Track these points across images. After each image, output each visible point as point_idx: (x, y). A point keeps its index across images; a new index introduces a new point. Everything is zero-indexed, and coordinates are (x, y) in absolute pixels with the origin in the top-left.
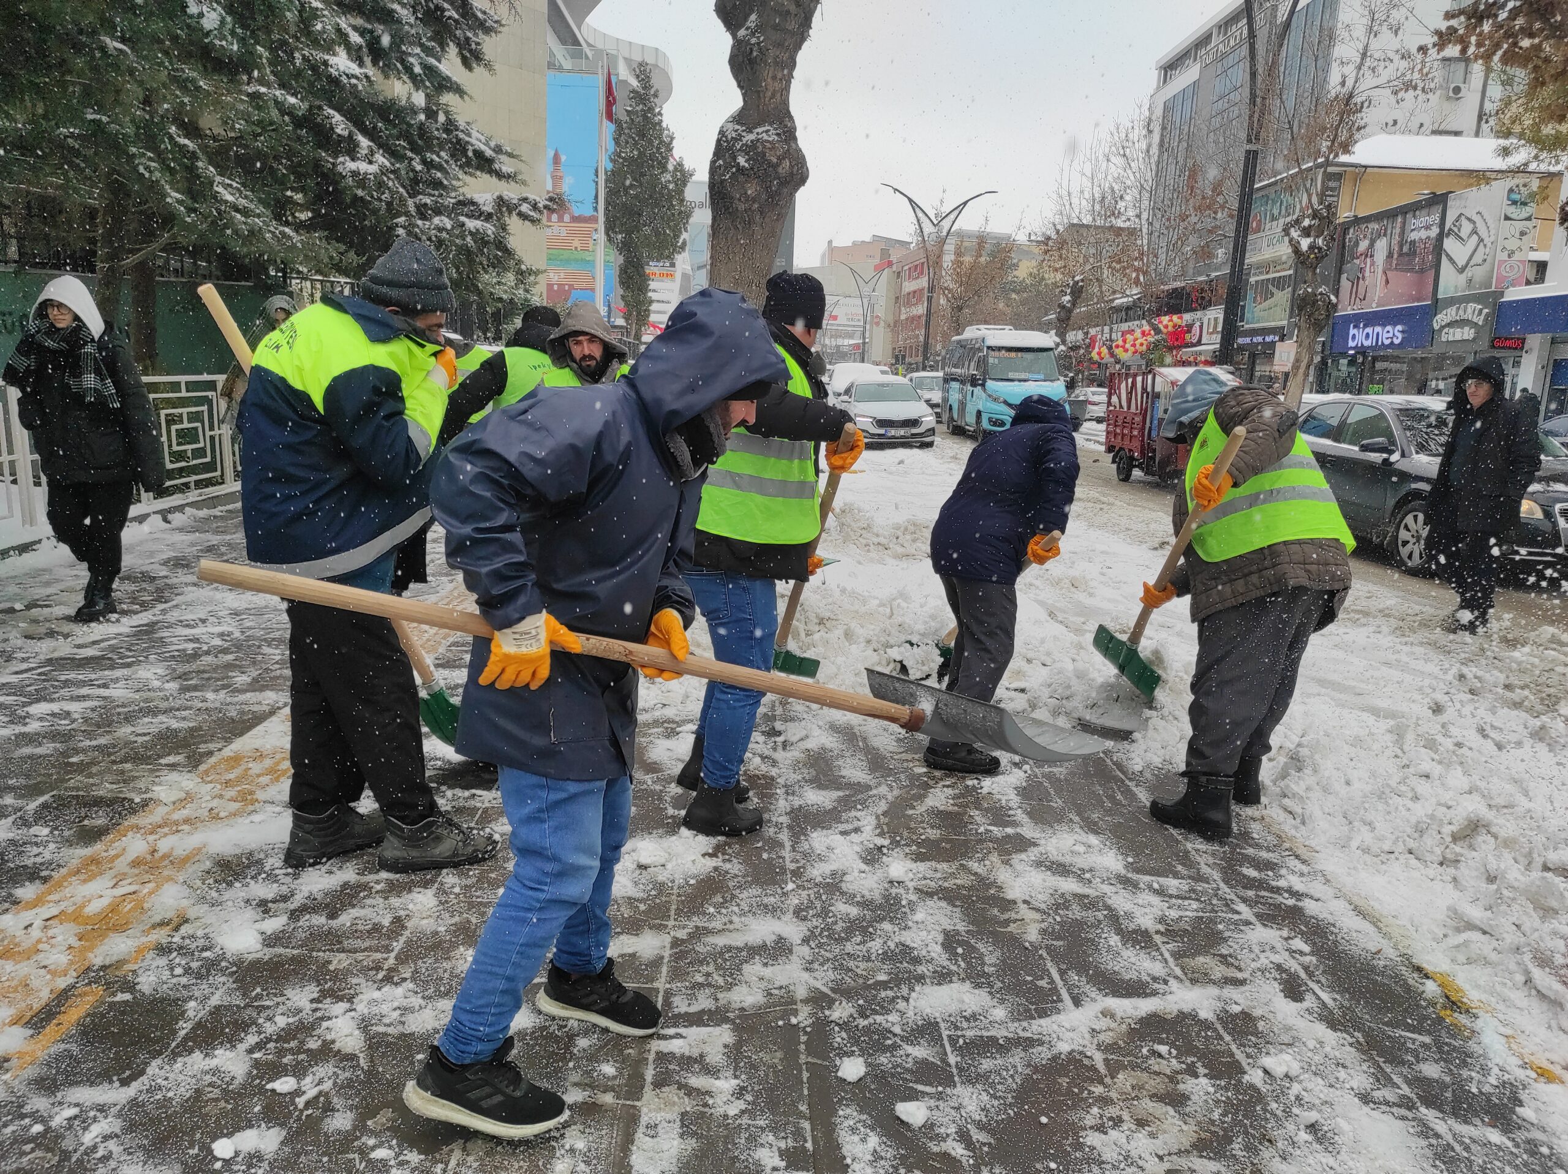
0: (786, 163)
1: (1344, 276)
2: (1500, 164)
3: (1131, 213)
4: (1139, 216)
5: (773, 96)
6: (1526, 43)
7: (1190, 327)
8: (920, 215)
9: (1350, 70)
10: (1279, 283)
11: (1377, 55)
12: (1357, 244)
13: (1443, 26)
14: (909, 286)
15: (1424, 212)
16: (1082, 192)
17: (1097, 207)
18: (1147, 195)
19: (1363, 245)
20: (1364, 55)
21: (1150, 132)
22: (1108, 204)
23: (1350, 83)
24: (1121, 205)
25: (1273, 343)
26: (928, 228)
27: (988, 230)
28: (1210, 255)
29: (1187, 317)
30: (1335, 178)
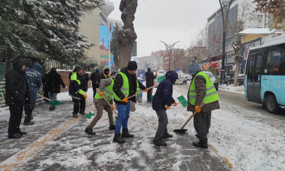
0: (132, 35)
1: (244, 53)
2: (270, 32)
3: (204, 44)
4: (206, 44)
5: (129, 23)
6: (272, 10)
7: (217, 63)
8: (167, 46)
9: (241, 17)
10: (233, 55)
11: (245, 14)
12: (246, 47)
13: (257, 7)
14: (166, 58)
15: (257, 41)
16: (195, 41)
17: (198, 43)
18: (207, 41)
19: (247, 47)
20: (243, 14)
21: (206, 30)
22: (200, 43)
23: (241, 19)
24: (202, 43)
25: (232, 65)
26: (168, 48)
27: (179, 48)
28: (219, 51)
29: (216, 62)
30: (240, 36)
